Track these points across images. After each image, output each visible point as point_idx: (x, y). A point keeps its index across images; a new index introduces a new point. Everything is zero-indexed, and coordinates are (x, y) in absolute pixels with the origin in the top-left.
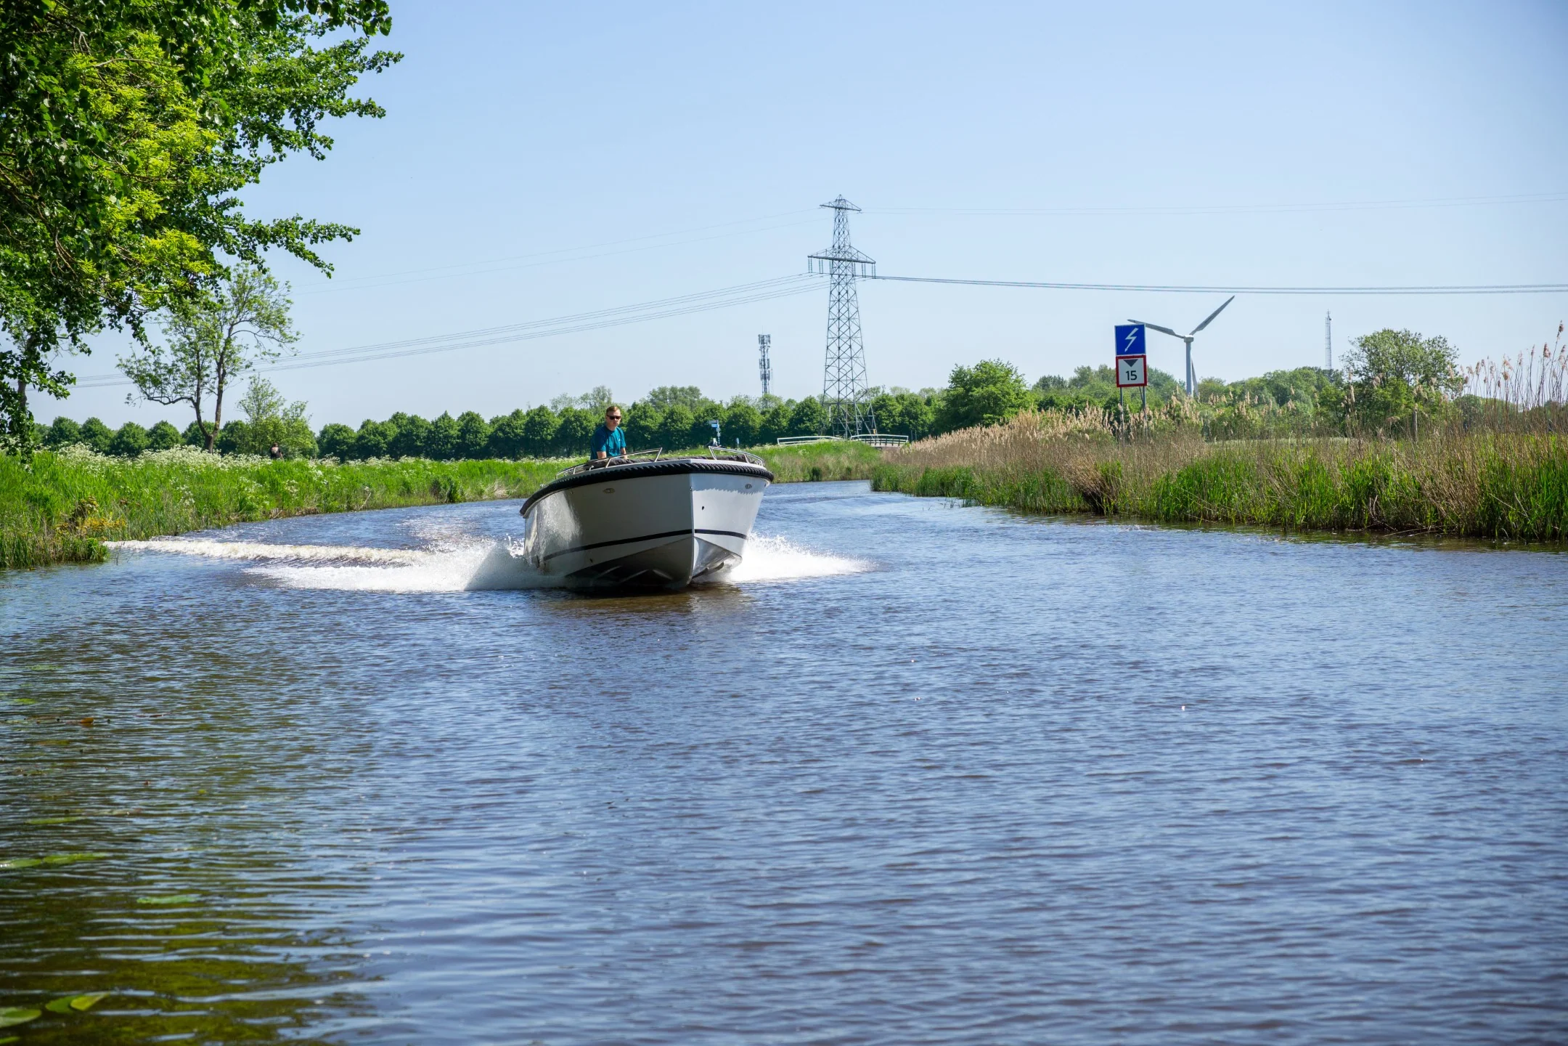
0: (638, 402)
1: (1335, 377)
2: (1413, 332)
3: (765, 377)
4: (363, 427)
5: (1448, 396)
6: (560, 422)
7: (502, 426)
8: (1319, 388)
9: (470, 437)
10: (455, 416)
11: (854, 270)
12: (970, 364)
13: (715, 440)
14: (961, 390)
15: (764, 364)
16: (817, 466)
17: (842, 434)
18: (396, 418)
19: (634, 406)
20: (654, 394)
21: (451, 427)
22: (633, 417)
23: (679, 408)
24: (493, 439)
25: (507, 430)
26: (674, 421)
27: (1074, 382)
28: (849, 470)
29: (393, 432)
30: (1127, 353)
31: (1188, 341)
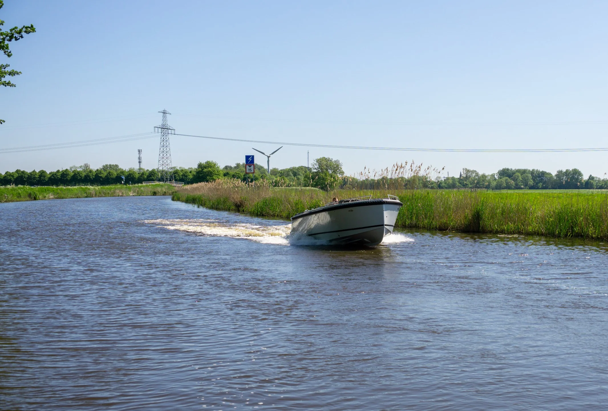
0: (98, 168)
1: (309, 169)
2: (330, 158)
3: (140, 162)
4: (6, 173)
5: (340, 176)
6: (73, 174)
7: (53, 174)
8: (305, 172)
9: (42, 178)
10: (37, 171)
11: (168, 132)
12: (203, 162)
13: (123, 182)
14: (200, 169)
15: (140, 158)
16: (155, 191)
17: (163, 181)
18: (17, 171)
19: (97, 170)
20: (104, 166)
21: (36, 174)
22: (97, 173)
23: (111, 171)
24: (50, 179)
25: (55, 176)
26: (110, 175)
27: (235, 167)
28: (165, 192)
29: (16, 175)
30: (249, 163)
31: (269, 157)
